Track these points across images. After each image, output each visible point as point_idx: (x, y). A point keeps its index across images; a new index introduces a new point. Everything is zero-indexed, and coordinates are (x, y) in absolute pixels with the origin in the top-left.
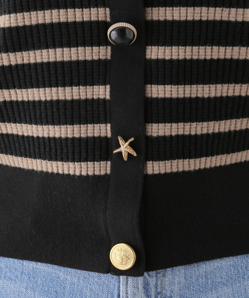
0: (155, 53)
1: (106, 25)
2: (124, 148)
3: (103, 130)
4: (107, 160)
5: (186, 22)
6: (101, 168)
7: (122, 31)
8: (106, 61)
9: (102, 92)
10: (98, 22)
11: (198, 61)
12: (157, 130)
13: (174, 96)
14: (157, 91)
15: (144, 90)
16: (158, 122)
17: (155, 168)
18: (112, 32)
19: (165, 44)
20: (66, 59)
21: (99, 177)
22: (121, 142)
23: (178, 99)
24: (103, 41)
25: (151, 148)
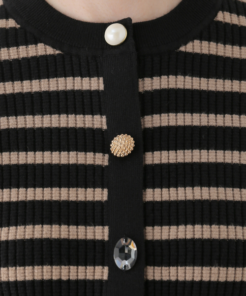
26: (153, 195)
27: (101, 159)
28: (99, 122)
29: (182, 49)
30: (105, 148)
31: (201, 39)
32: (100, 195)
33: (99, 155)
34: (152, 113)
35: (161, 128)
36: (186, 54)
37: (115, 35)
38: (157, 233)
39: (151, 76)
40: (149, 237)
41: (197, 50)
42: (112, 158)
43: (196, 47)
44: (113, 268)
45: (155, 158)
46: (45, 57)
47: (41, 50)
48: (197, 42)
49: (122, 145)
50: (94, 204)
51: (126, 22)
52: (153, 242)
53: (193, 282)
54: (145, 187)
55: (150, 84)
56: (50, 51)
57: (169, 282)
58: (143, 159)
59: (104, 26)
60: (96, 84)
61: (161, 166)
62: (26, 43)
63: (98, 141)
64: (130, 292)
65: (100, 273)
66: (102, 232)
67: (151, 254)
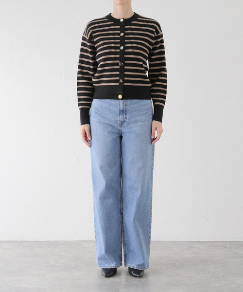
0: (126, 67)
2: (121, 81)
3: (118, 78)
5: (130, 63)
6: (118, 84)
8: (119, 68)
9: (118, 73)
11: (132, 69)
12: (126, 79)
14: (126, 73)
15: (124, 73)
16: (126, 77)
17: (126, 84)
18: (120, 64)
20: (113, 68)
24: (118, 65)
25: (125, 81)
27: (119, 36)
28: (119, 32)
29: (132, 22)
32: (119, 41)
34: (127, 31)
35: (128, 33)
37: (122, 20)
38: (126, 45)
42: (121, 36)
43: (134, 22)
45: (126, 36)
47: (111, 23)
49: (122, 34)
51: (123, 19)
53: (131, 52)
54: (125, 40)
55: (126, 27)
57: (128, 52)
59: (120, 19)
60: (119, 27)
61: (128, 37)
62: (109, 22)
63: (119, 34)
64: (122, 53)
65: (119, 50)
66: (119, 45)
67: (125, 48)
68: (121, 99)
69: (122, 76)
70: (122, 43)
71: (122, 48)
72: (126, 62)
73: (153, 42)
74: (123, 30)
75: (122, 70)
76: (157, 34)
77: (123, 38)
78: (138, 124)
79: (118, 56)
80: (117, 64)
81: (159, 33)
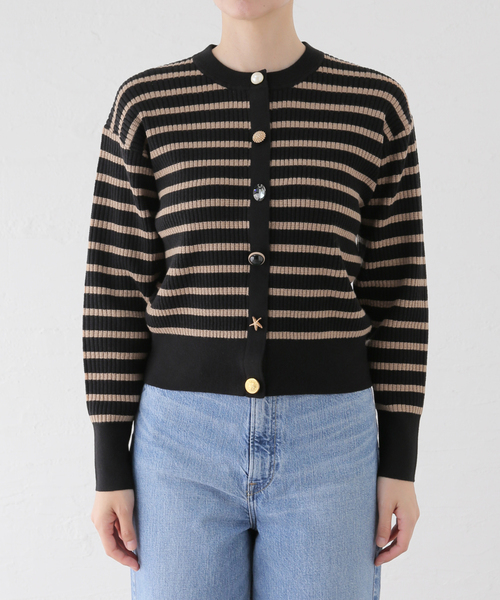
0: (275, 270)
1: (248, 253)
2: (256, 323)
3: (244, 313)
4: (245, 330)
5: (293, 253)
6: (242, 335)
7: (256, 257)
8: (247, 274)
9: (244, 291)
10: (243, 251)
11: (300, 275)
12: (275, 314)
13: (286, 295)
14: (276, 292)
15: (268, 291)
16: (276, 309)
17: (274, 335)
18: (251, 258)
19: (281, 265)
20: (225, 271)
21: (241, 339)
22: (254, 320)
23: (287, 297)
24: (246, 262)
25: (271, 324)
26: (275, 163)
27: (247, 145)
28: (247, 125)
29: (296, 86)
30: (250, 139)
31: (307, 81)
32: (247, 163)
33: (246, 143)
34: (277, 120)
35: (281, 129)
36: (298, 89)
37: (257, 79)
38: (277, 182)
39: (277, 101)
40: (273, 185)
41: (305, 87)
42: (254, 144)
43: (304, 85)
44: (253, 200)
45: (277, 144)
46: (217, 91)
47: (215, 87)
48: (304, 83)
49: (259, 137)
50: (243, 168)
51: (263, 72)
52: (275, 187)
53: (296, 208)
54: (271, 159)
55: (275, 105)
56: (220, 87)
57: (283, 208)
58: (270, 145)
59: (251, 74)
60: (246, 105)
61: (281, 148)
62: (207, 84)
63: (246, 135)
64: (262, 213)
65: (246, 203)
66: (247, 182)
67: (273, 193)
68: (258, 395)
69: (260, 303)
70: (261, 172)
71: (261, 195)
72: (278, 248)
73: (378, 162)
74: (261, 117)
75: (259, 279)
76: (395, 133)
77: (262, 153)
78: (322, 489)
79: (245, 225)
80: (240, 258)
81: (401, 128)
